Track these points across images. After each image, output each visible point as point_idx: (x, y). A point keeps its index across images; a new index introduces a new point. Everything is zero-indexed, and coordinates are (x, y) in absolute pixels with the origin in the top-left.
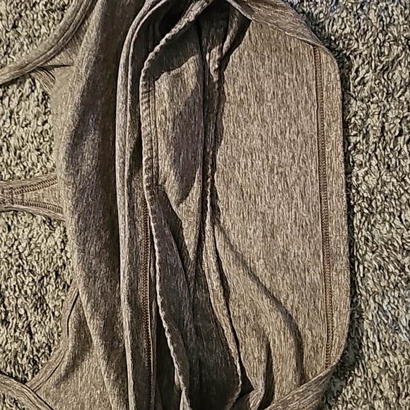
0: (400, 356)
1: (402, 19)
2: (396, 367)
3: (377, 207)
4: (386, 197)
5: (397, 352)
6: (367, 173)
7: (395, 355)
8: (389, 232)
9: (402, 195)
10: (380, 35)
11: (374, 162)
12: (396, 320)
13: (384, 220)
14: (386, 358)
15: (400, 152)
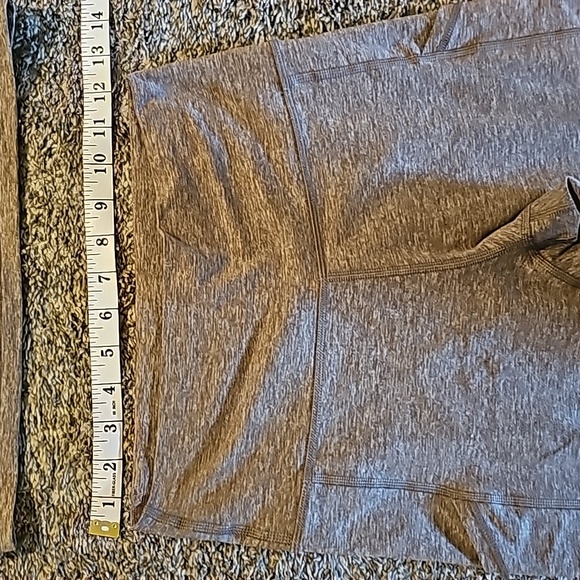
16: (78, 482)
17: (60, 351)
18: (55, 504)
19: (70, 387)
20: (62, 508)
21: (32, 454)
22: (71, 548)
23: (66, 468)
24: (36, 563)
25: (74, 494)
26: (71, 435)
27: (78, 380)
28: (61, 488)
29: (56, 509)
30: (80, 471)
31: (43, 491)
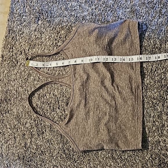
0: (150, 123)
1: (159, 43)
2: (149, 126)
3: (148, 88)
4: (151, 86)
5: (150, 122)
6: (147, 80)
7: (149, 123)
8: (151, 94)
9: (155, 85)
10: (153, 46)
11: (149, 77)
12: (150, 115)
13: (150, 91)
14: (147, 124)
15: (155, 75)
16: (155, 136)
17: (151, 105)
19: (153, 113)
22: (154, 151)
23: (152, 133)
24: (145, 154)
25: (154, 139)
26: (153, 125)
27: (155, 112)
28: (151, 137)
29: (150, 142)
30: (156, 134)
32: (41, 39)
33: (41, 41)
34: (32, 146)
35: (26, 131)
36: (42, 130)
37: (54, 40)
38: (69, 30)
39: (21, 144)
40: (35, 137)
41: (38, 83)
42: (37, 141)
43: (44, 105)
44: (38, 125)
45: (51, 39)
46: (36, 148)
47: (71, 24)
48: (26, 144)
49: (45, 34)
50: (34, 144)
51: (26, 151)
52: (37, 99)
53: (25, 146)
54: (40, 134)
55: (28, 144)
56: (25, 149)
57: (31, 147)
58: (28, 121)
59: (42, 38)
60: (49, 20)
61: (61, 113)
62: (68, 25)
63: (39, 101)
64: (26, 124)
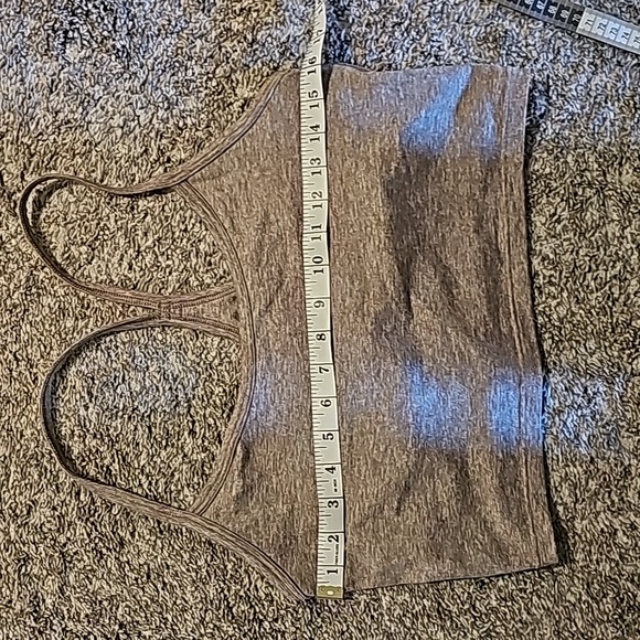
0: (579, 467)
2: (575, 476)
5: (577, 463)
7: (575, 466)
14: (567, 469)
16: (599, 513)
18: (579, 532)
20: (585, 536)
21: (556, 488)
23: (587, 501)
25: (595, 524)
26: (590, 472)
28: (583, 519)
29: (580, 537)
30: (599, 503)
31: (568, 521)
32: (87, 129)
33: (86, 136)
34: (71, 606)
35: (34, 543)
36: (114, 533)
37: (153, 135)
38: (219, 94)
39: (10, 602)
40: (81, 565)
41: (81, 324)
42: (91, 583)
43: (119, 420)
44: (96, 511)
45: (137, 131)
46: (89, 612)
47: (228, 69)
48: (36, 602)
49: (103, 108)
50: (78, 599)
51: (40, 632)
52: (82, 397)
53: (35, 611)
54: (104, 551)
55: (48, 601)
56: (33, 624)
57: (65, 609)
58: (42, 498)
59: (89, 122)
60: (124, 46)
61: (205, 449)
62: (214, 72)
63: (91, 405)
64: (28, 513)
